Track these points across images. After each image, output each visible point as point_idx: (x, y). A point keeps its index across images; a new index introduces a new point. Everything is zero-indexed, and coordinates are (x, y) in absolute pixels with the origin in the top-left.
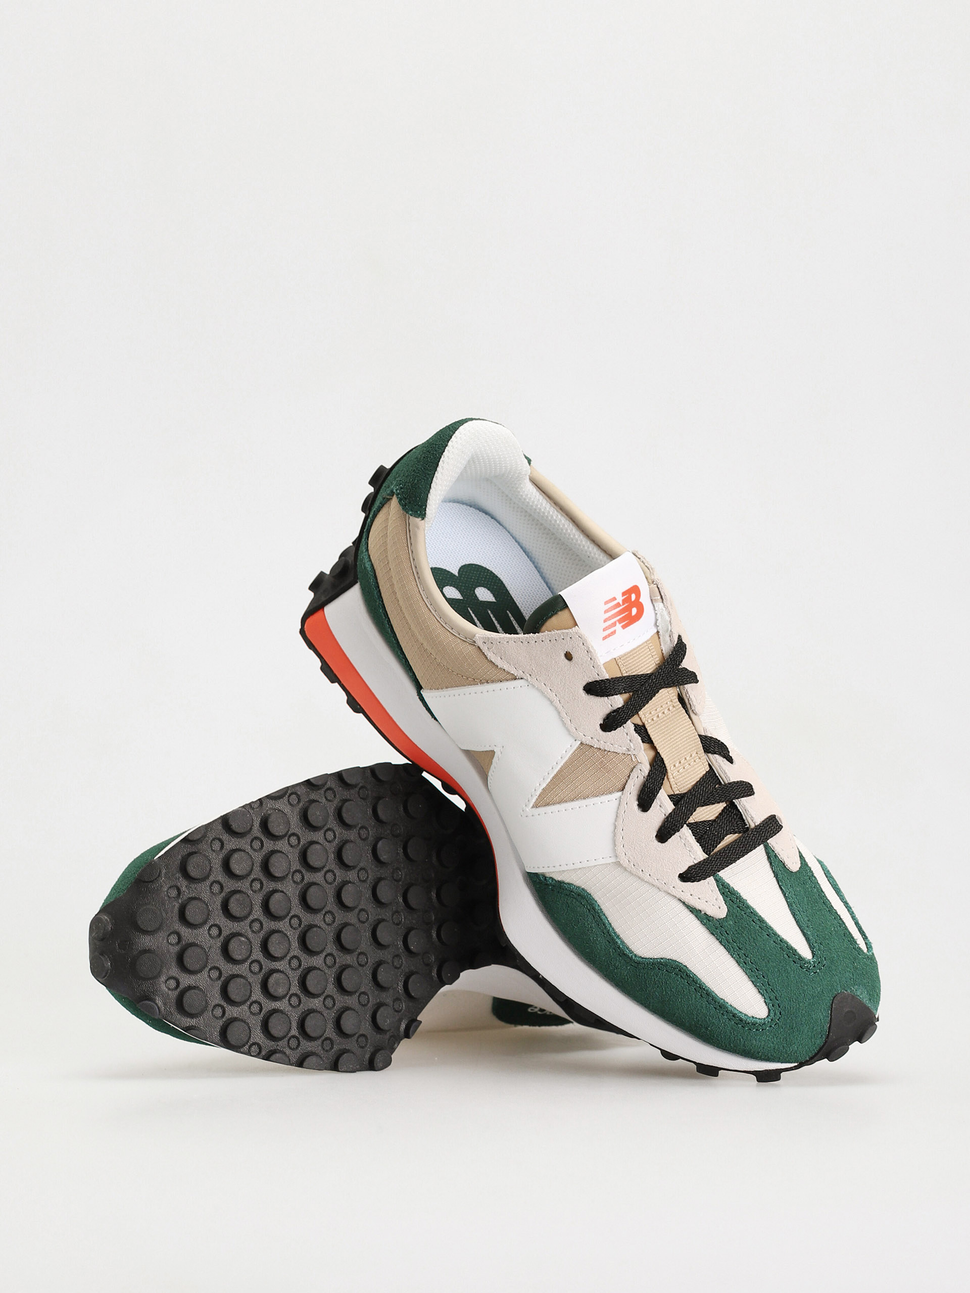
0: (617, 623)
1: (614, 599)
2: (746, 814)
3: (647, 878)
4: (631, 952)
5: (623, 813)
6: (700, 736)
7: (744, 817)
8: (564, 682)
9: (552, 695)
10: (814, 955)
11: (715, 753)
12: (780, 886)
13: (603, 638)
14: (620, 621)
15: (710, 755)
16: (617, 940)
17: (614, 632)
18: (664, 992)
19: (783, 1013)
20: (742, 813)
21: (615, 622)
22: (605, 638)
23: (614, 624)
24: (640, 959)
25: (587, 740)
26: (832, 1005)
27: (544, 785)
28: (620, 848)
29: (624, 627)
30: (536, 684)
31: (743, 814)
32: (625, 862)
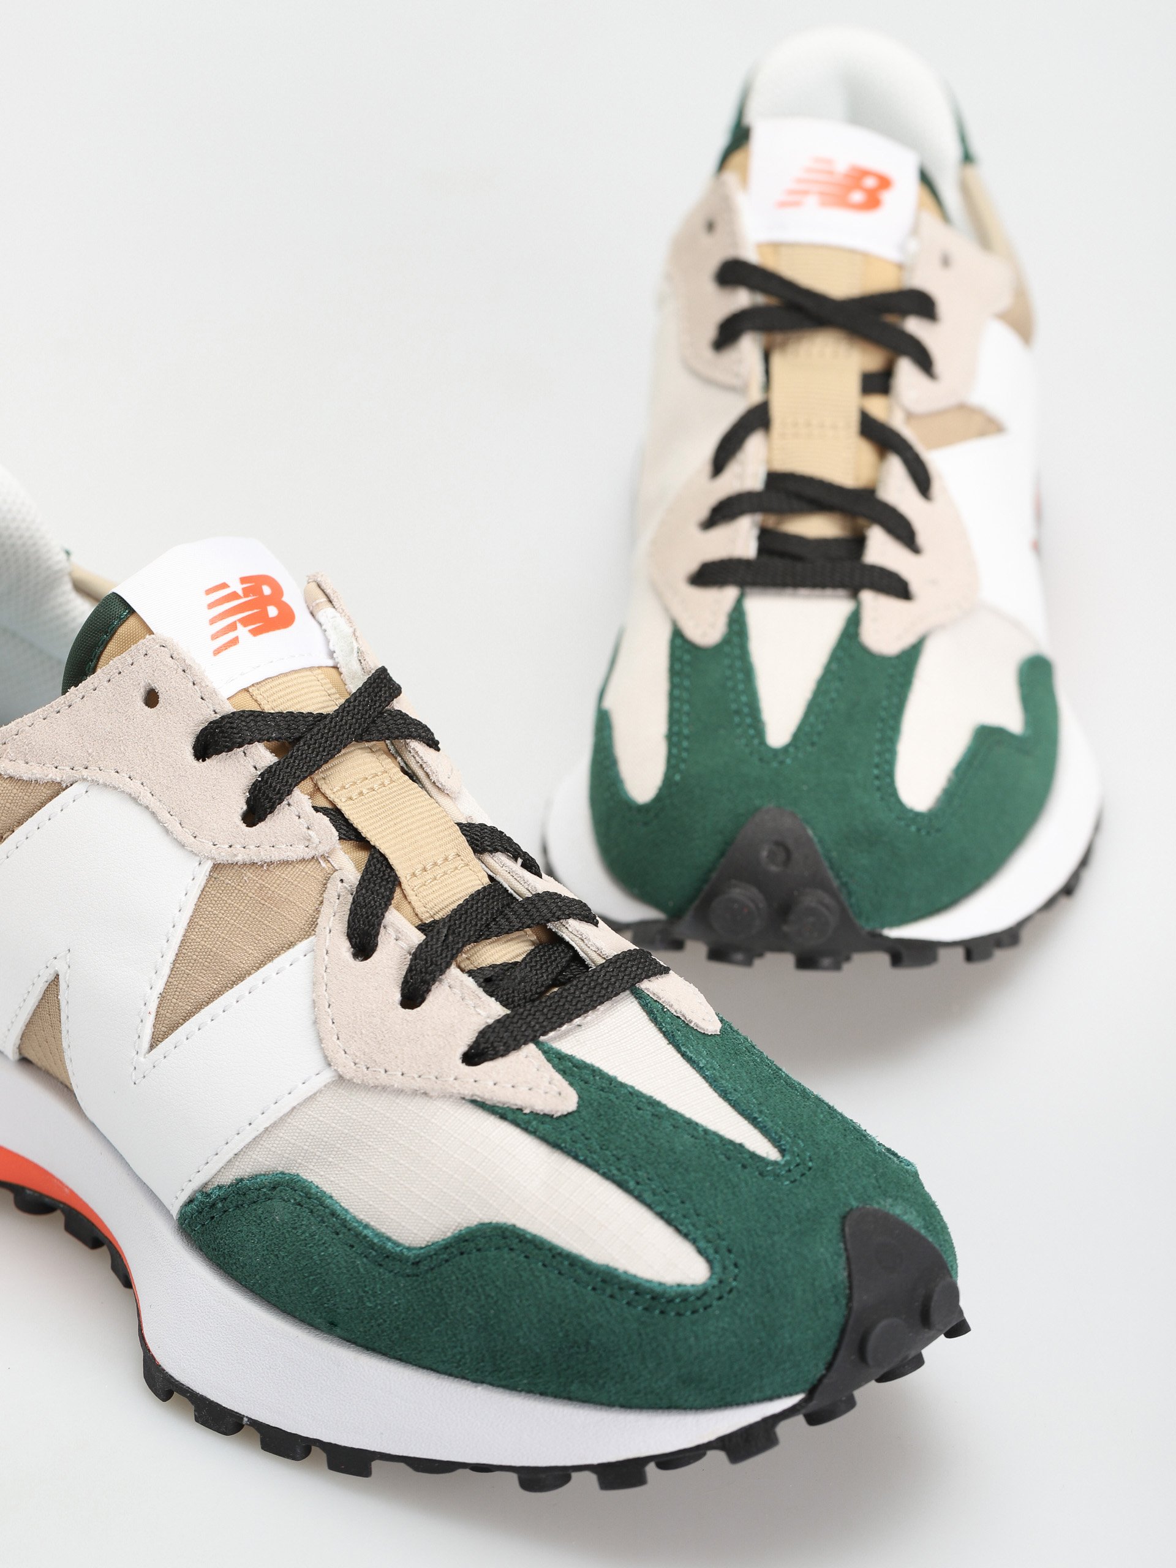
0: (239, 625)
1: (224, 586)
2: (584, 947)
3: (397, 1082)
4: (396, 1244)
5: (323, 972)
6: (459, 824)
7: (582, 954)
8: (151, 750)
9: (134, 787)
10: (782, 1152)
11: (496, 850)
12: (683, 1055)
13: (216, 650)
14: (245, 622)
15: (487, 857)
16: (365, 1232)
17: (235, 641)
18: (483, 1297)
19: (741, 1262)
20: (577, 948)
21: (235, 623)
22: (217, 652)
23: (232, 627)
24: (417, 1252)
25: (224, 855)
26: (843, 1230)
27: (160, 987)
28: (331, 1043)
29: (255, 632)
30: (101, 777)
31: (579, 950)
32: (349, 1072)
